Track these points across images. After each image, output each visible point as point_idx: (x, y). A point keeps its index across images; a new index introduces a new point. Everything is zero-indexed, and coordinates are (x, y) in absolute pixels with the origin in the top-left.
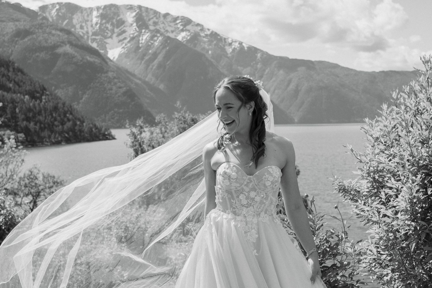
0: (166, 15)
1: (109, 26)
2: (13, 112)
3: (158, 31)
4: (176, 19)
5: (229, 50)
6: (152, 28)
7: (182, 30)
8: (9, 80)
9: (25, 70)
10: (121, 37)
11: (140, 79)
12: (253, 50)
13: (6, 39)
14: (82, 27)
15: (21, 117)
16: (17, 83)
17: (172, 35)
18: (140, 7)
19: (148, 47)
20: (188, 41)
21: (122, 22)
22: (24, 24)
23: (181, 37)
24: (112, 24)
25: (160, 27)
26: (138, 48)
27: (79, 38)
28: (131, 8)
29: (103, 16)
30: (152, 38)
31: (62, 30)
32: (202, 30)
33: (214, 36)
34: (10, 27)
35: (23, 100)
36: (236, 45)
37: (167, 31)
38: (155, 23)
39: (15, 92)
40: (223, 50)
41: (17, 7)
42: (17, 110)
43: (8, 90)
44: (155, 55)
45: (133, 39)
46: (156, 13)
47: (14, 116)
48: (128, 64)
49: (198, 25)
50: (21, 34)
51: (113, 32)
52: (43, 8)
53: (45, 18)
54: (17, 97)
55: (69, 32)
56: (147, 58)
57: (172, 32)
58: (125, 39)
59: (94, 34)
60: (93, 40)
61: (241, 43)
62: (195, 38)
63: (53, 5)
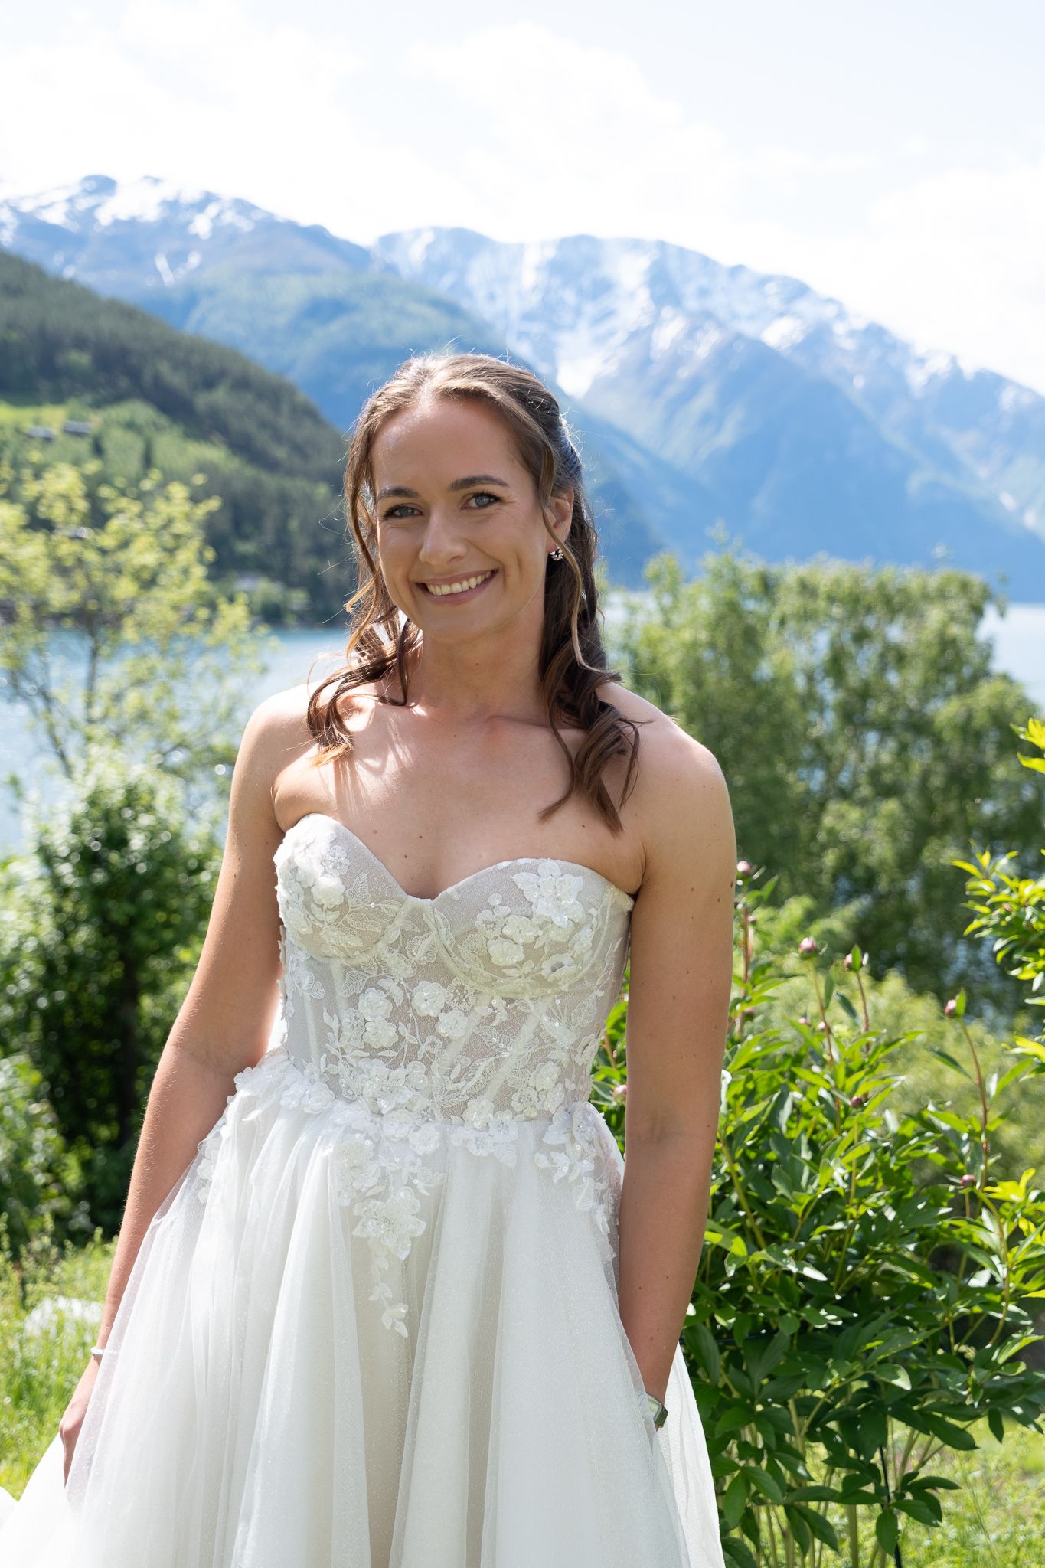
0: (736, 271)
1: (570, 296)
2: (282, 531)
3: (708, 315)
4: (763, 281)
5: (917, 378)
6: (692, 304)
7: (782, 315)
8: (278, 437)
9: (325, 413)
10: (602, 329)
11: (644, 452)
12: (990, 384)
13: (281, 320)
14: (492, 297)
15: (301, 543)
16: (299, 449)
17: (748, 329)
18: (662, 245)
19: (677, 359)
20: (797, 348)
21: (603, 287)
22: (331, 283)
23: (779, 334)
24: (580, 292)
25: (717, 303)
26: (646, 362)
27: (480, 328)
28: (635, 245)
29: (555, 267)
30: (691, 333)
31: (436, 303)
32: (841, 315)
33: (875, 334)
34: (293, 291)
35: (309, 499)
36: (939, 365)
37: (735, 316)
38: (704, 292)
39: (290, 473)
40: (899, 376)
41: (317, 236)
42: (294, 524)
43: (271, 465)
44: (694, 387)
45: (634, 335)
46: (706, 262)
47: (283, 542)
48: (616, 409)
49: (830, 301)
50: (322, 310)
51: (578, 312)
52: (389, 241)
53: (391, 269)
54: (296, 486)
55: (452, 310)
56: (672, 391)
57: (752, 317)
58: (612, 333)
59: (528, 317)
60: (522, 335)
61: (954, 360)
62: (818, 338)
63: (418, 233)
